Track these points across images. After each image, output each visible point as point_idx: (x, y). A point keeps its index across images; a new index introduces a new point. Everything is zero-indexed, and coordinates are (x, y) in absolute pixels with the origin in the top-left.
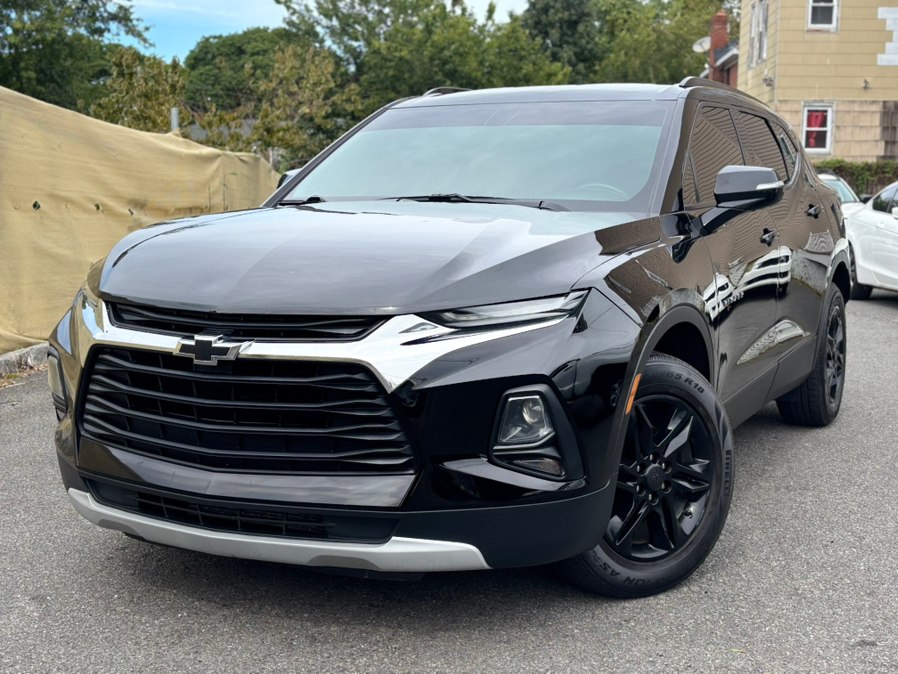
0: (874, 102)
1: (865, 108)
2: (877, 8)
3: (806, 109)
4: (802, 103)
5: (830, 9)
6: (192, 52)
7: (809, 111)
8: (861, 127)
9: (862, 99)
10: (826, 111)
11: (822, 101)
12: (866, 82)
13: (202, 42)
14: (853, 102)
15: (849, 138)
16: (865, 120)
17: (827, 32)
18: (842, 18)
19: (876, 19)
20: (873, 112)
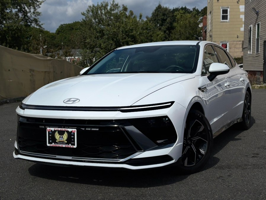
0: (240, 41)
1: (237, 43)
2: (240, 15)
3: (221, 43)
4: (220, 42)
5: (227, 15)
6: (58, 29)
7: (222, 44)
8: (237, 48)
9: (237, 40)
10: (227, 44)
11: (225, 41)
12: (238, 36)
13: (60, 26)
14: (234, 41)
15: (233, 51)
16: (238, 46)
17: (226, 22)
18: (230, 18)
19: (240, 18)
20: (240, 44)
